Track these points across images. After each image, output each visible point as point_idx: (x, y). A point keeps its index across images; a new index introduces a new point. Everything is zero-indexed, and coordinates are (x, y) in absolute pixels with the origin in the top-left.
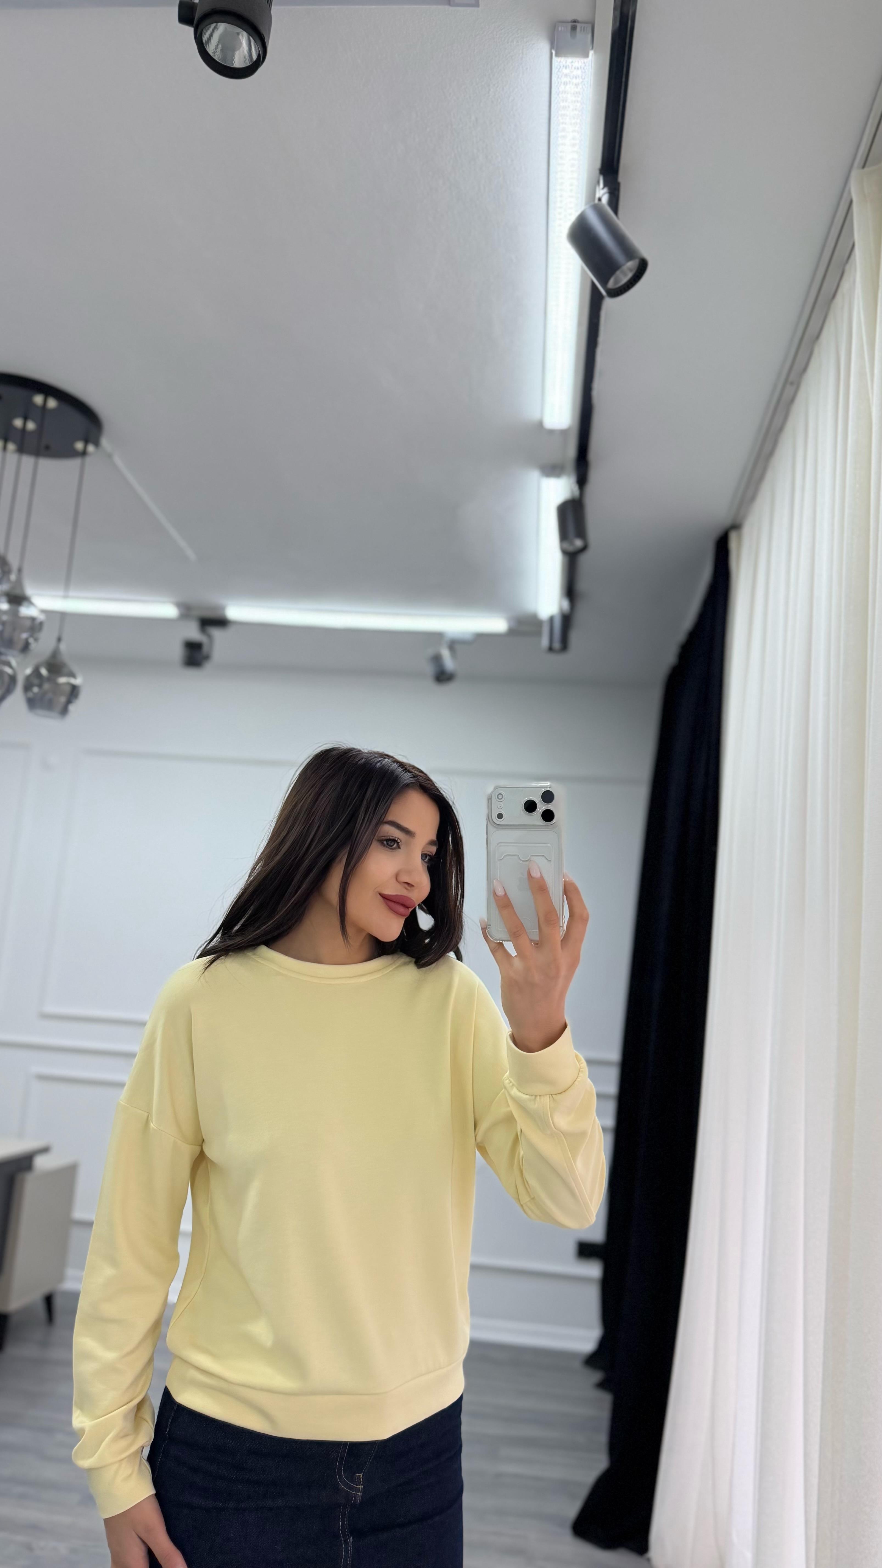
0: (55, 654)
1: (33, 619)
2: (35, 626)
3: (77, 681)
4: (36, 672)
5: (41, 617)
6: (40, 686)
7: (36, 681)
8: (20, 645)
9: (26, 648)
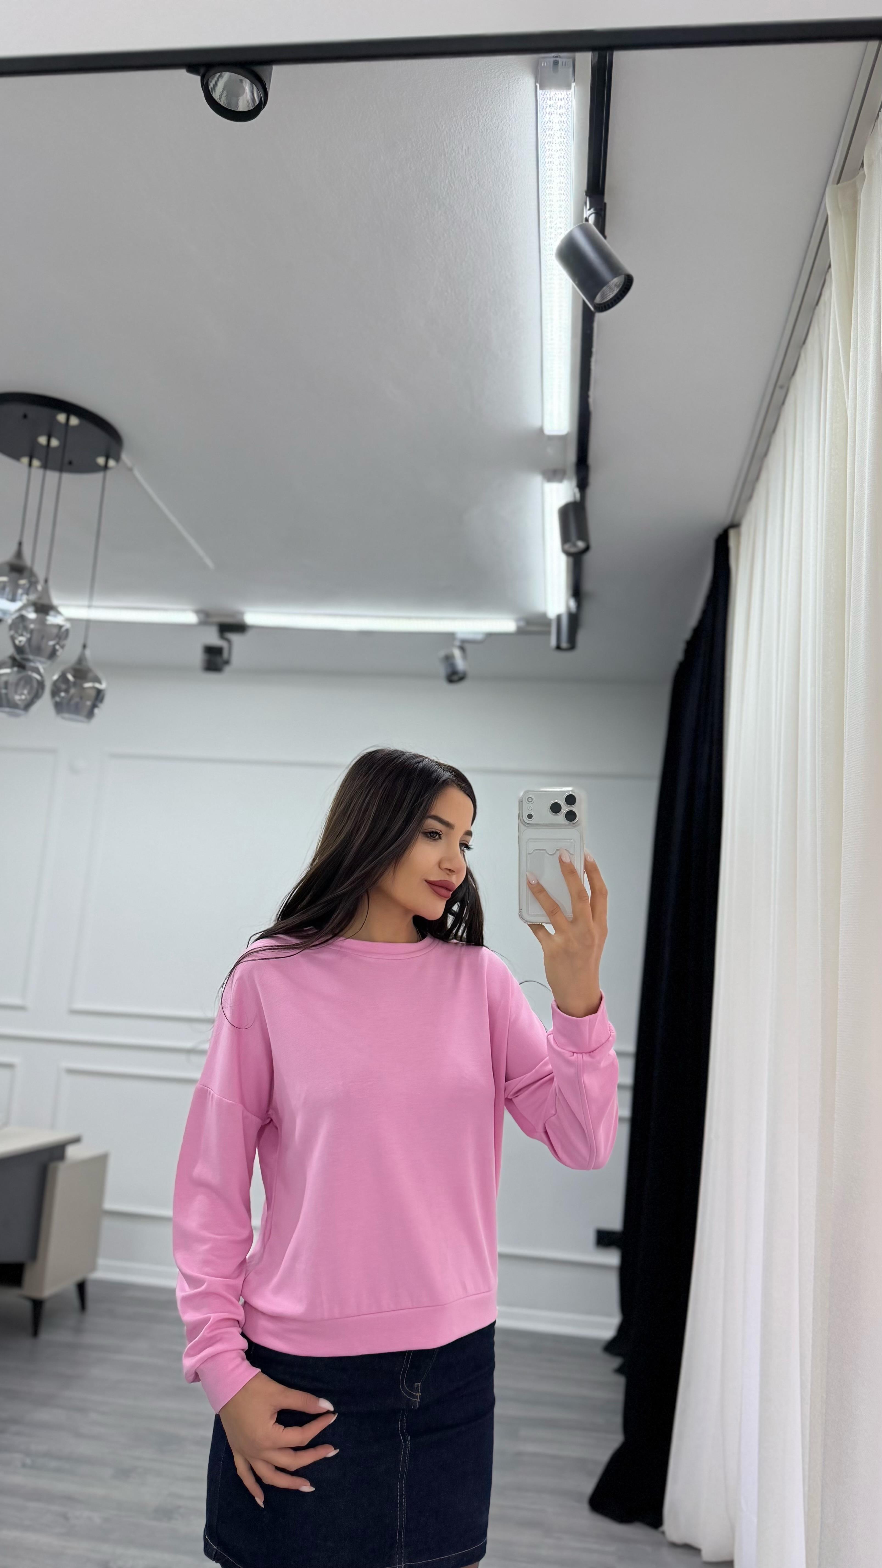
0: (81, 660)
1: (60, 627)
2: (61, 634)
3: (102, 686)
4: (63, 677)
5: (68, 625)
6: (67, 691)
7: (63, 687)
8: (48, 651)
9: (53, 654)
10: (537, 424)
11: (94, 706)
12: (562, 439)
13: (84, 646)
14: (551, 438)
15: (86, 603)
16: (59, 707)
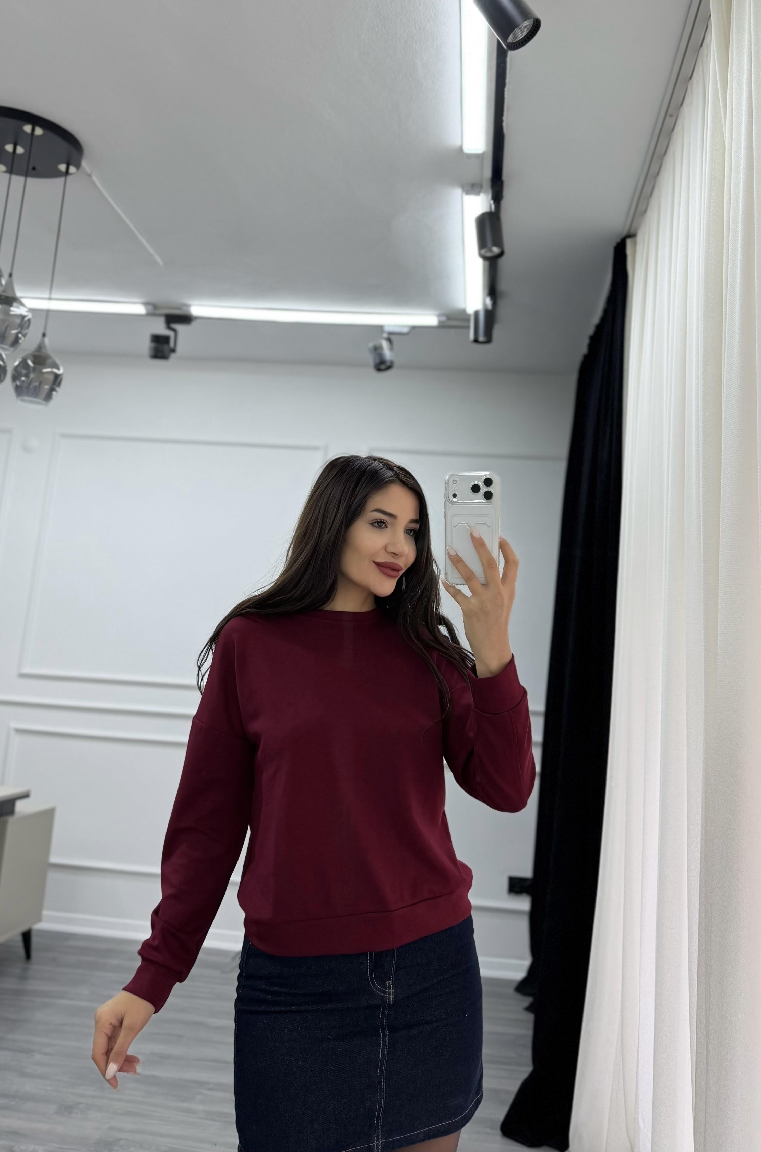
0: (40, 347)
1: (23, 317)
2: (24, 323)
3: (61, 372)
4: (24, 363)
5: (30, 316)
6: (27, 376)
7: (24, 372)
8: (11, 339)
9: (16, 342)
10: (456, 143)
11: (52, 390)
12: (479, 157)
13: (44, 335)
14: (470, 156)
15: (47, 295)
16: (19, 391)
